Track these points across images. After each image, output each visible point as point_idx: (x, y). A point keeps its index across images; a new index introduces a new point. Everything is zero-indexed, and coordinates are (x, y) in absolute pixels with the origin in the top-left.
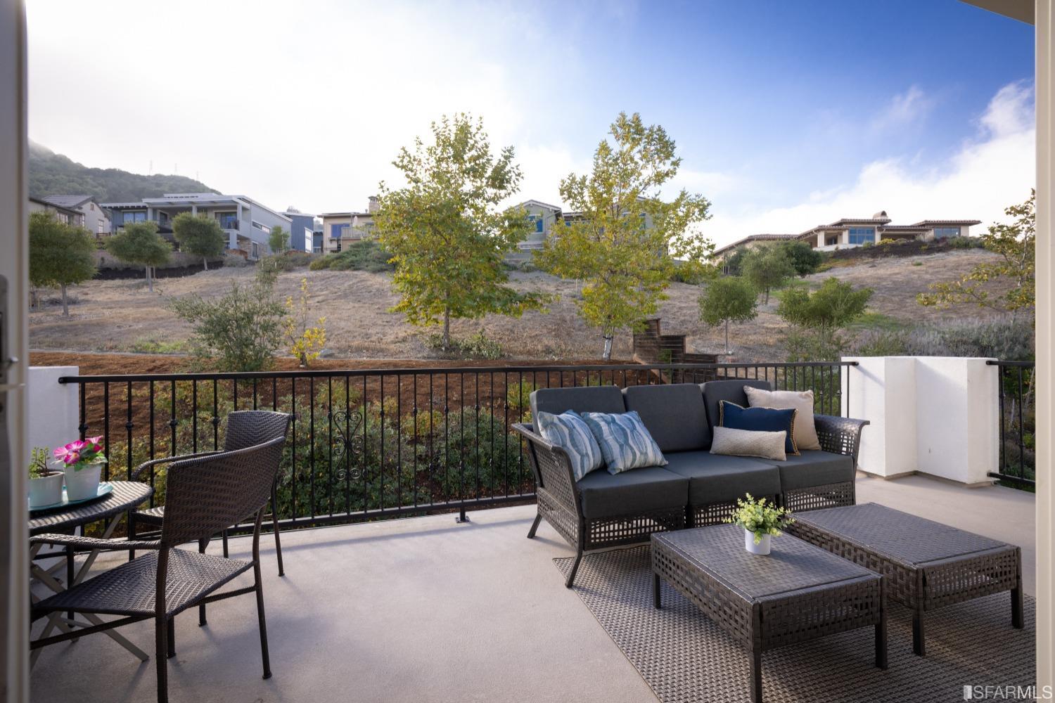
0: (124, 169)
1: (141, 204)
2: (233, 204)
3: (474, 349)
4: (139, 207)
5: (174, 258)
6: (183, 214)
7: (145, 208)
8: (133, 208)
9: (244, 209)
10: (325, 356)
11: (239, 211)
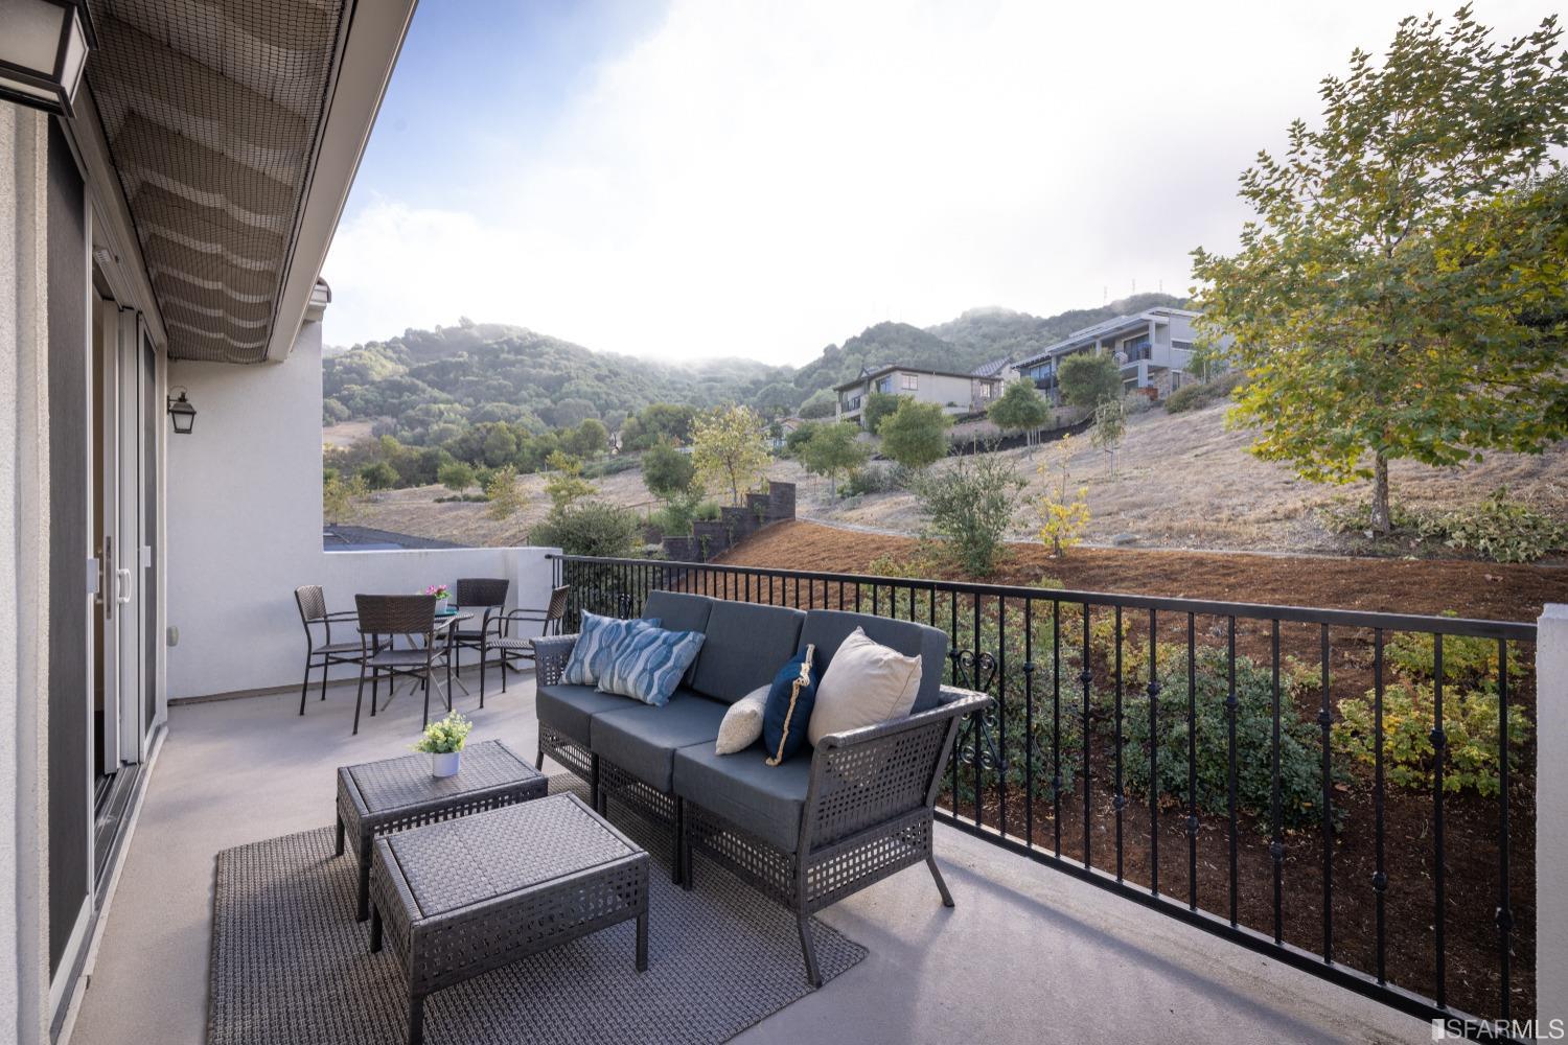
0: (1077, 308)
1: (1044, 355)
2: (1142, 325)
3: (1458, 534)
4: (1043, 359)
5: (1055, 414)
6: (1069, 358)
7: (1048, 358)
8: (1038, 361)
9: (1159, 326)
10: (1120, 543)
11: (1152, 331)
